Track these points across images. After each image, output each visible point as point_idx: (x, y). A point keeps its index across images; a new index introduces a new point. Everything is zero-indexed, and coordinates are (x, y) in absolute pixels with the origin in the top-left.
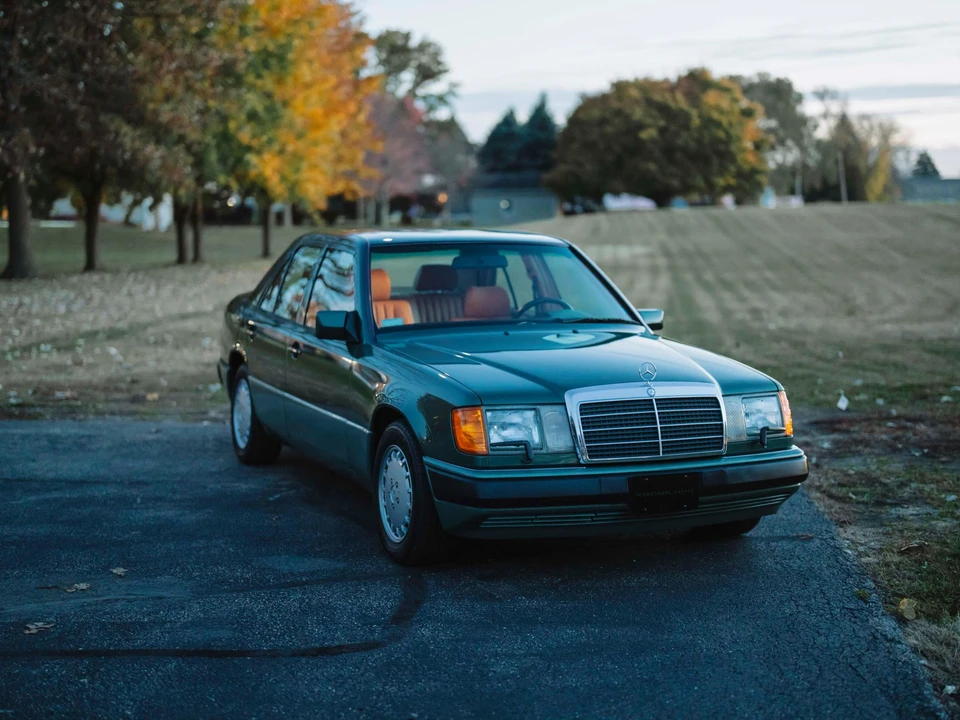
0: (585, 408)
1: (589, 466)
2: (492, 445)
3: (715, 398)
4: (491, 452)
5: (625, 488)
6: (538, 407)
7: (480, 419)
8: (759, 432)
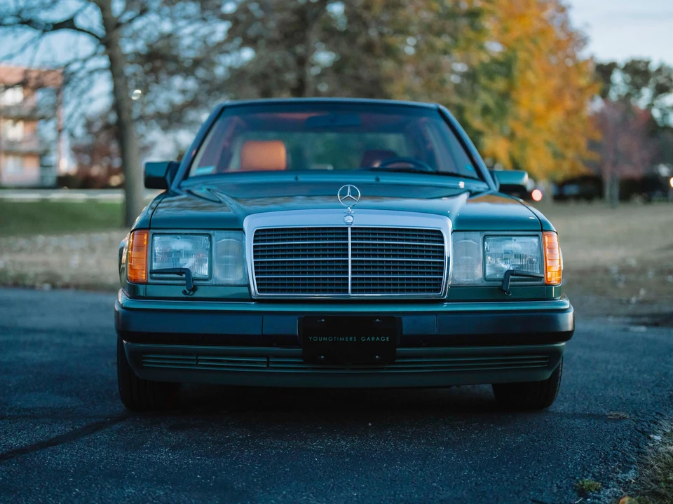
0: (260, 234)
1: (260, 301)
2: (152, 272)
3: (439, 232)
4: (150, 281)
5: (293, 328)
6: (211, 232)
7: (145, 243)
8: (502, 277)
